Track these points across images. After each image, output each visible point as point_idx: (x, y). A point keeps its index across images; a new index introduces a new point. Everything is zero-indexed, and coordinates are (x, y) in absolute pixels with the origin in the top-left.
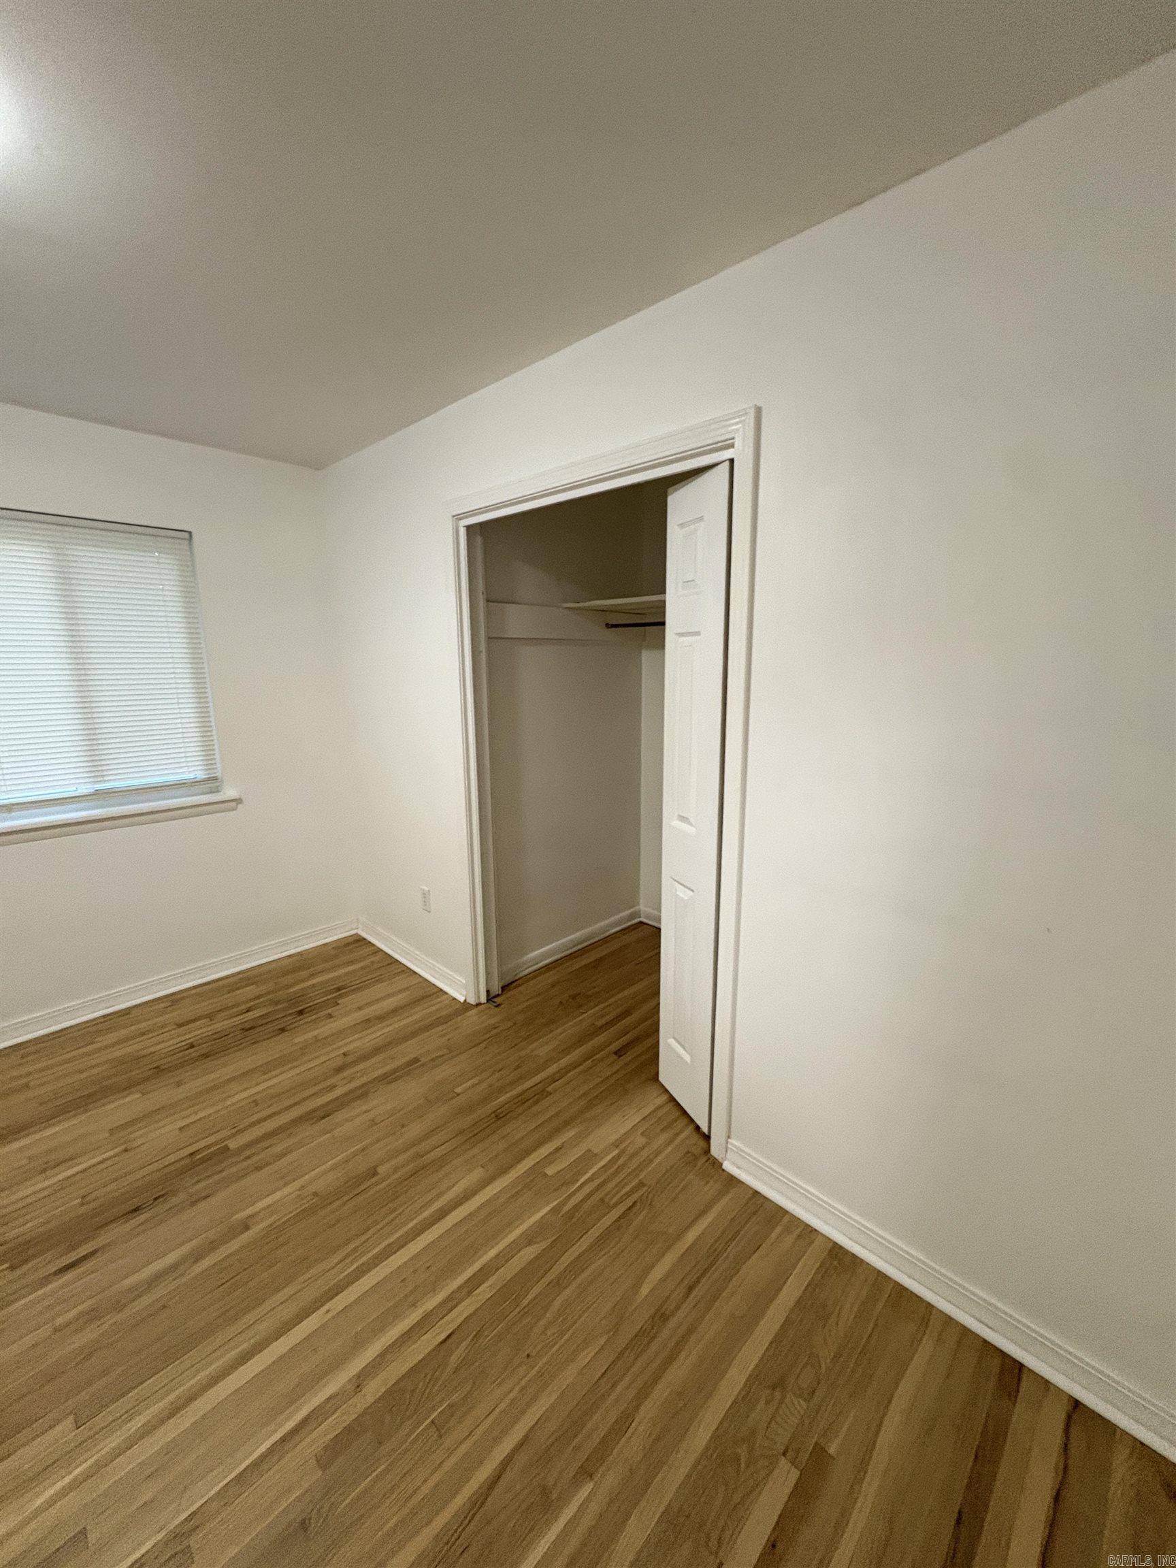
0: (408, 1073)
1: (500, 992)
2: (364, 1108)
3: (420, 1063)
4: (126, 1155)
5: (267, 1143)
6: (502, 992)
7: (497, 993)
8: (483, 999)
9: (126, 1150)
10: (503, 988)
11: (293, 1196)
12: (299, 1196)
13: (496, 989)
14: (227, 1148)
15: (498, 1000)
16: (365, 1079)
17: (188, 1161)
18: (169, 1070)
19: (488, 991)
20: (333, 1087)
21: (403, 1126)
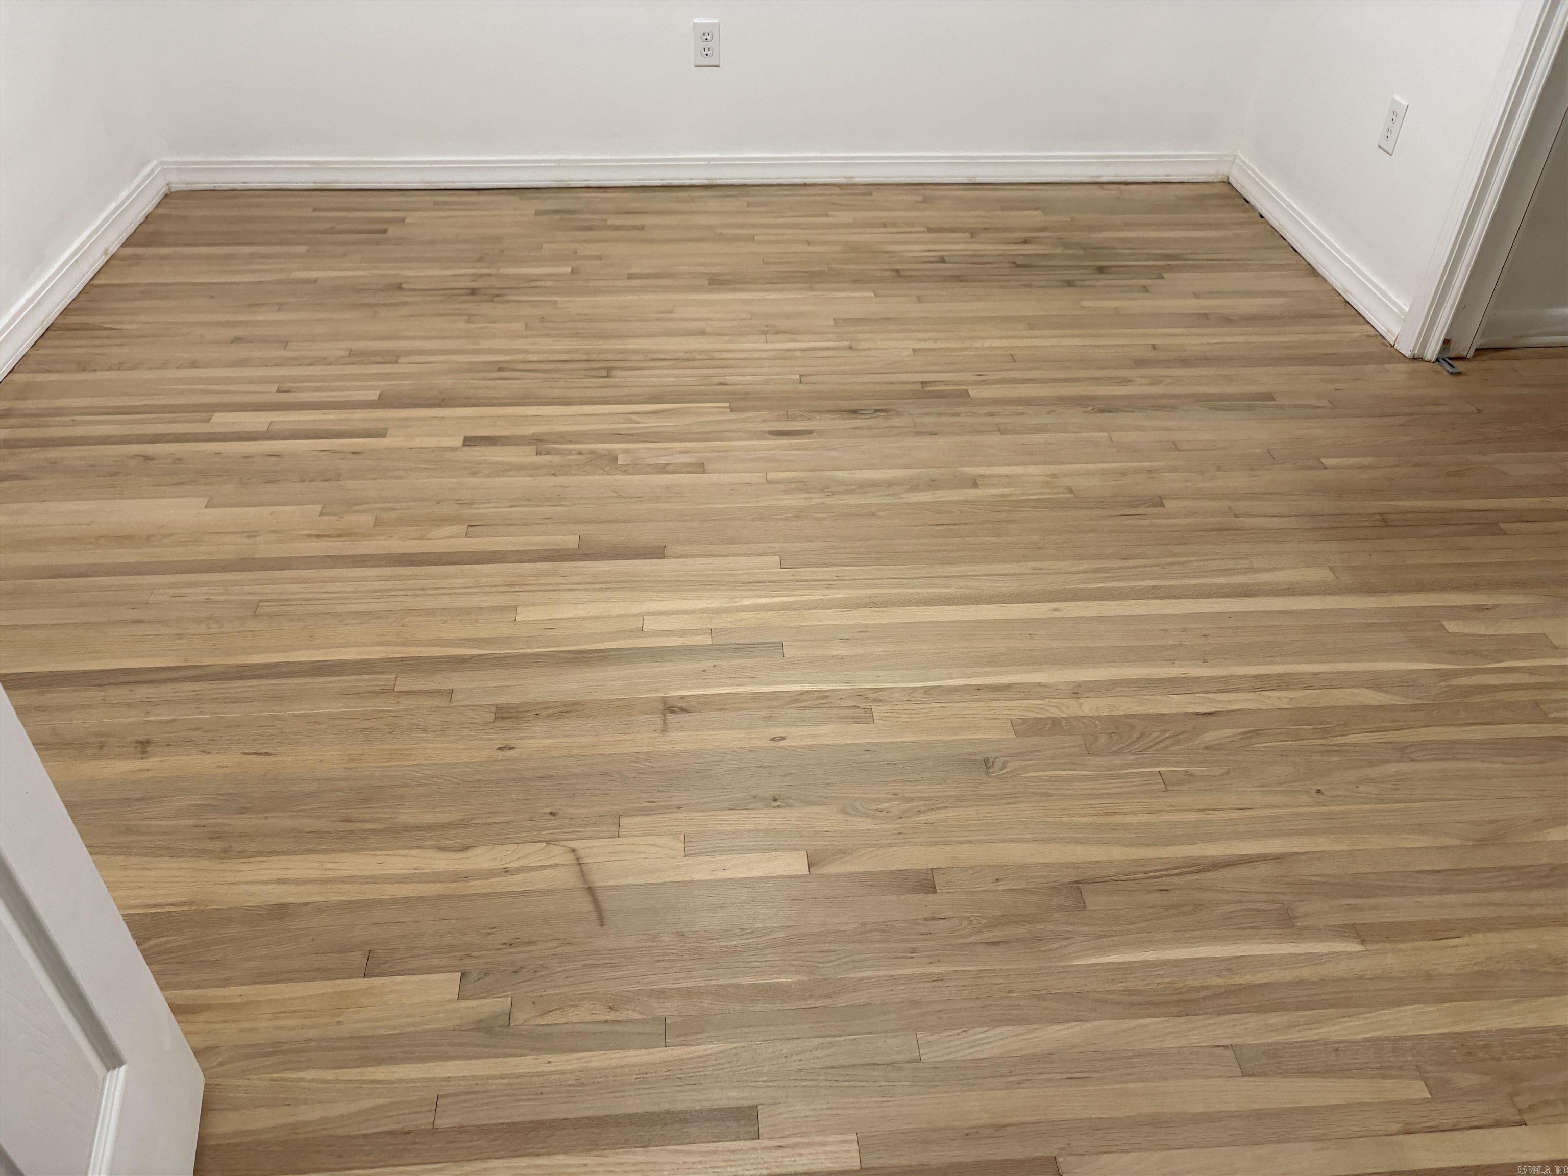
0: (1249, 408)
1: (1470, 355)
2: (1167, 423)
3: (1274, 402)
4: (851, 354)
5: (1020, 409)
6: (1474, 356)
7: (1465, 354)
8: (1432, 351)
9: (851, 348)
10: (1480, 351)
11: (1041, 479)
12: (1047, 482)
13: (1465, 345)
14: (966, 394)
15: (1459, 366)
16: (1177, 390)
17: (919, 387)
18: (911, 278)
19: (1446, 342)
20: (1125, 381)
21: (1219, 469)
